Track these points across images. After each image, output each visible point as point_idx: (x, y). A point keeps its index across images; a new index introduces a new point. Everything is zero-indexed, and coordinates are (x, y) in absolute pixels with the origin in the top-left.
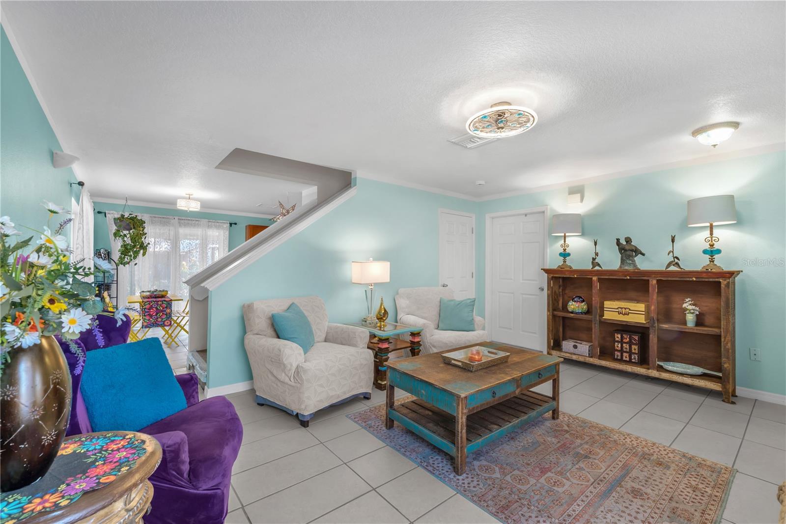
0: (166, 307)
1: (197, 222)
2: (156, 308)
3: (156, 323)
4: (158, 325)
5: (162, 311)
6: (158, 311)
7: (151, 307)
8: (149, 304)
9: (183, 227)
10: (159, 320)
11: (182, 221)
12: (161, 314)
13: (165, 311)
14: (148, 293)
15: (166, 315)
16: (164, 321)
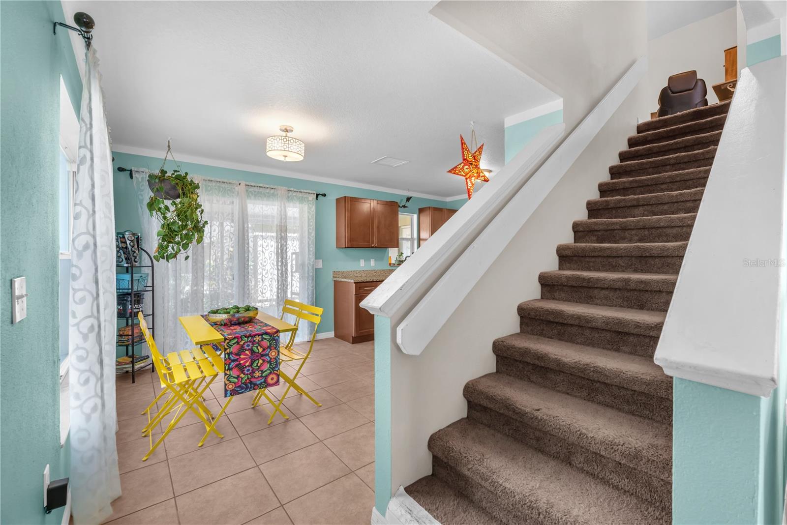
0: (270, 347)
1: (272, 191)
2: (252, 351)
3: (251, 383)
4: (255, 385)
5: (262, 356)
6: (255, 356)
7: (242, 350)
8: (238, 343)
9: (252, 197)
10: (257, 374)
11: (251, 189)
12: (261, 361)
13: (267, 355)
14: (224, 317)
15: (270, 362)
16: (266, 377)
